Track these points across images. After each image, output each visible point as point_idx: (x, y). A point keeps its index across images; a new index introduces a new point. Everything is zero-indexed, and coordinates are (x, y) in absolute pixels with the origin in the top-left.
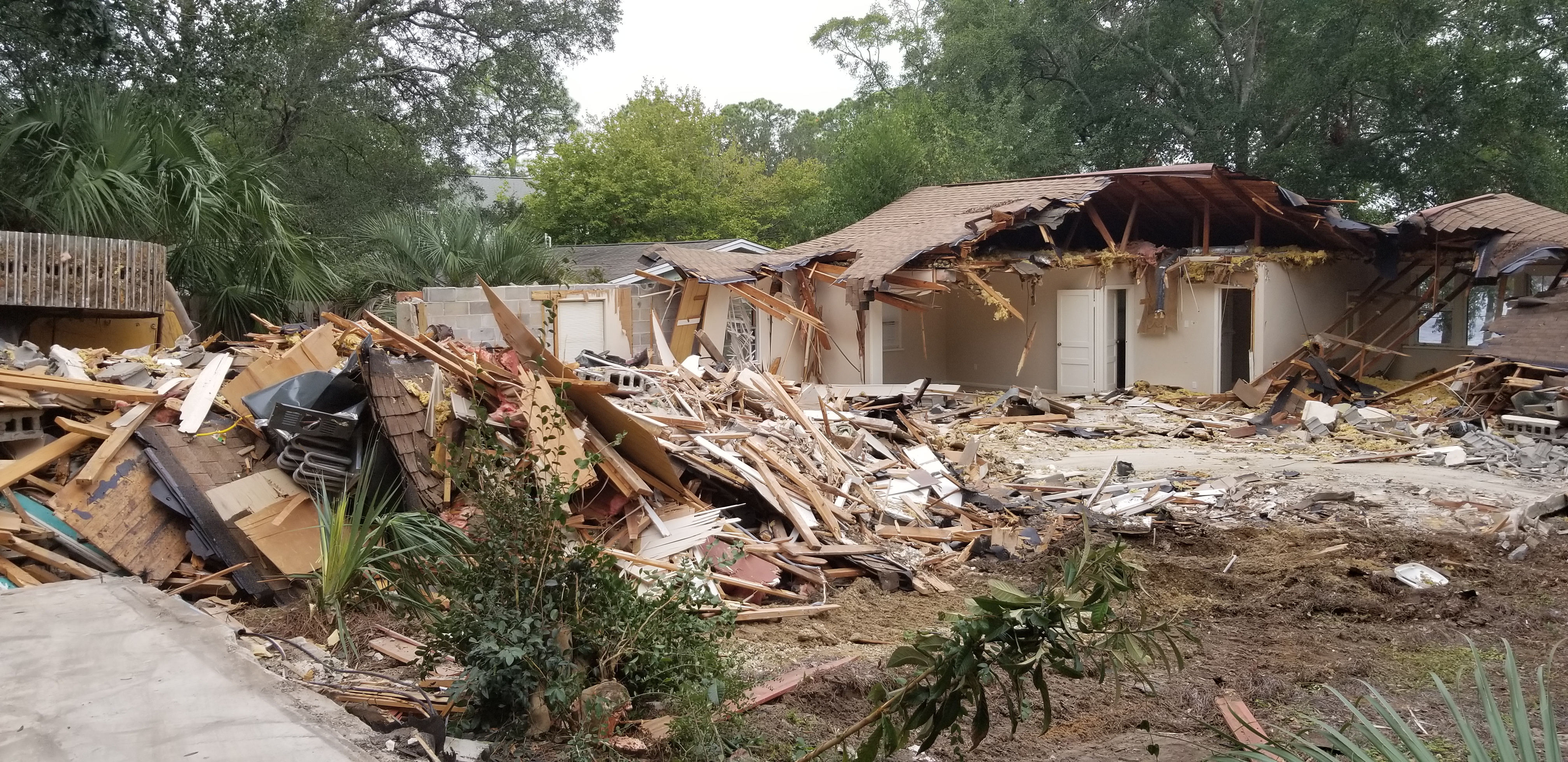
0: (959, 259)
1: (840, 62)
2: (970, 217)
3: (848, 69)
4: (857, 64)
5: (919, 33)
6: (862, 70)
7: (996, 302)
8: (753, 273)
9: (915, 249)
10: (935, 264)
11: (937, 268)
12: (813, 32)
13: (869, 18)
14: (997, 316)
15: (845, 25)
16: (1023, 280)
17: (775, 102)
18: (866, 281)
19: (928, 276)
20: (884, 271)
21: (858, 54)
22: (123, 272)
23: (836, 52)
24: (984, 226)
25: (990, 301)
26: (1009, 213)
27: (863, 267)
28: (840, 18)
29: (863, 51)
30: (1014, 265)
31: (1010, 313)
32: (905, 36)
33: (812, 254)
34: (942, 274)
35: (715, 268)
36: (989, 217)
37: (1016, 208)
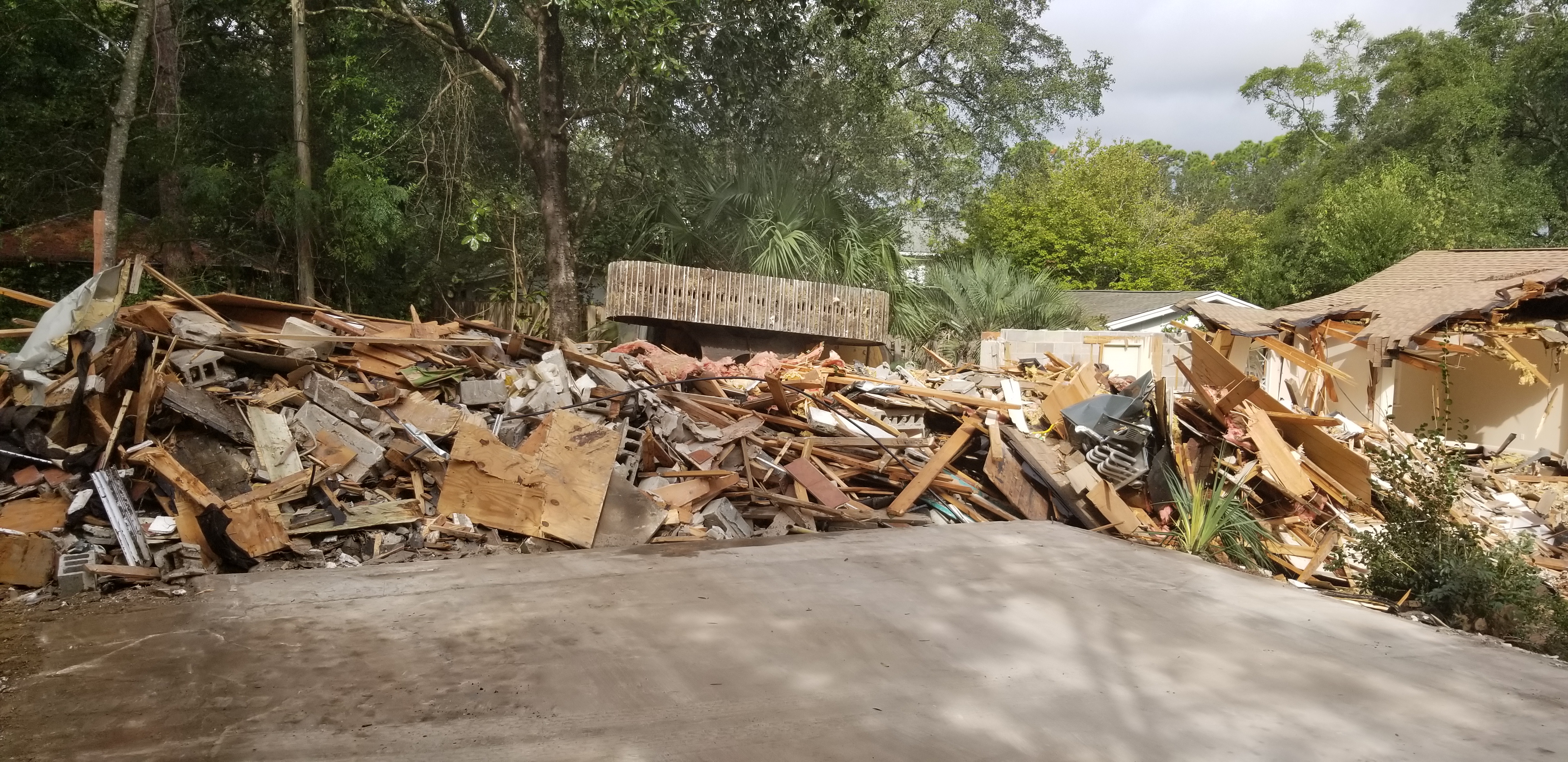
0: (1489, 325)
1: (1271, 112)
2: (1502, 285)
3: (1279, 119)
4: (1289, 114)
5: (1358, 82)
6: (1295, 119)
7: (1523, 367)
8: (1273, 327)
9: (1441, 313)
10: (1463, 328)
11: (1465, 333)
12: (1243, 82)
13: (1305, 68)
14: (1523, 380)
15: (1279, 76)
16: (1547, 347)
17: (1164, 143)
18: (1392, 340)
19: (1455, 339)
20: (1412, 332)
21: (1291, 103)
22: (868, 312)
23: (1269, 102)
24: (1516, 295)
25: (1517, 365)
26: (1541, 283)
27: (1384, 327)
28: (1274, 67)
29: (1298, 102)
30: (1539, 333)
31: (1536, 379)
32: (1343, 83)
33: (1324, 312)
34: (1469, 338)
35: (1241, 322)
36: (1521, 286)
37: (1548, 277)
